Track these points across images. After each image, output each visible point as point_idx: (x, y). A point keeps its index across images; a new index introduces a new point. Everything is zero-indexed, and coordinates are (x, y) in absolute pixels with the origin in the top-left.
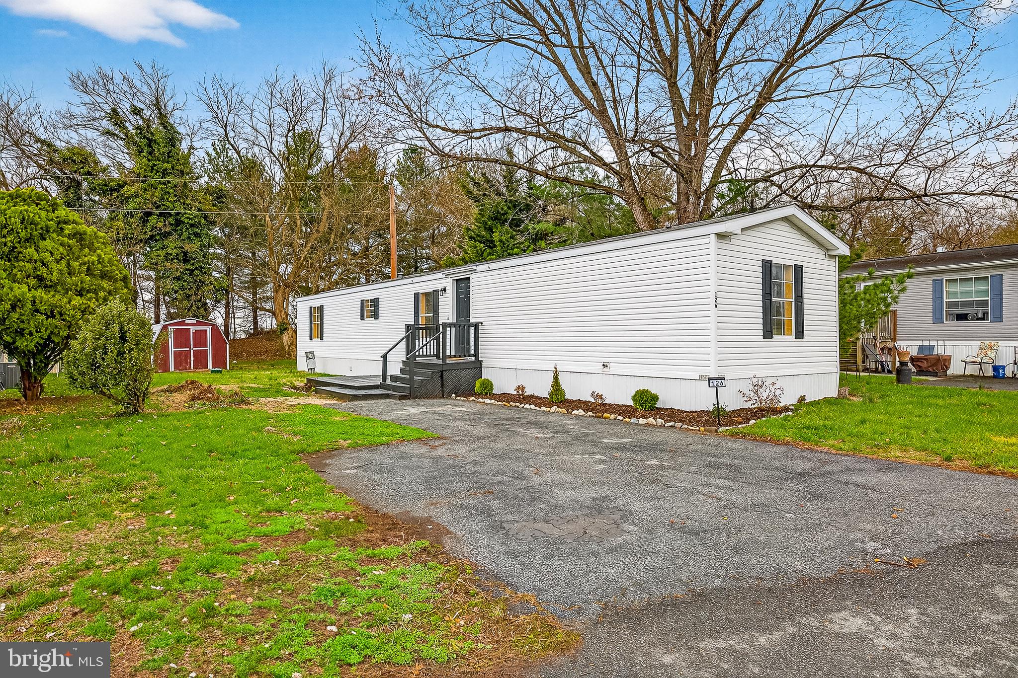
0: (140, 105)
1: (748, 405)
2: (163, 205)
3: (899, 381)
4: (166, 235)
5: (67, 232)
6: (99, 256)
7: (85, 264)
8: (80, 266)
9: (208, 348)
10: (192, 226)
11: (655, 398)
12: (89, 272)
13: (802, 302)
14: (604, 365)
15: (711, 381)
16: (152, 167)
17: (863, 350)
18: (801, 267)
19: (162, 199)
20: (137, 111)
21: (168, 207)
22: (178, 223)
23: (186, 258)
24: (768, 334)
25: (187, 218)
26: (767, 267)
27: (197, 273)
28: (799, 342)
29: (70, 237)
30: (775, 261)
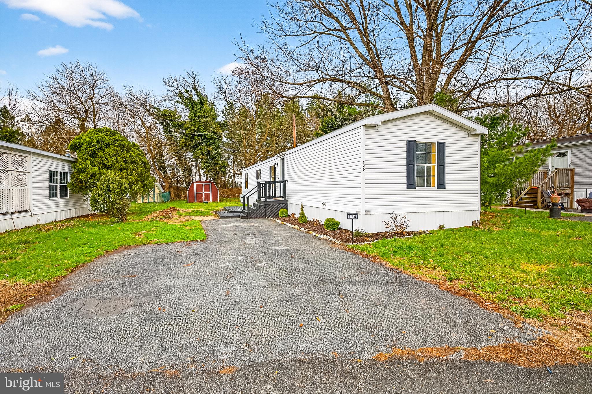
0: (188, 89)
1: (388, 230)
2: (199, 131)
3: (551, 216)
4: (200, 144)
5: (116, 144)
6: (131, 154)
7: (123, 157)
8: (121, 158)
9: (210, 192)
10: (211, 139)
11: (338, 224)
12: (125, 162)
13: (444, 166)
14: (323, 204)
15: (349, 215)
16: (194, 115)
17: (542, 196)
18: (444, 144)
19: (198, 128)
20: (187, 92)
21: (201, 132)
22: (206, 138)
23: (208, 153)
24: (411, 185)
25: (209, 136)
26: (411, 145)
27: (214, 160)
28: (441, 191)
29: (117, 146)
30: (417, 140)
